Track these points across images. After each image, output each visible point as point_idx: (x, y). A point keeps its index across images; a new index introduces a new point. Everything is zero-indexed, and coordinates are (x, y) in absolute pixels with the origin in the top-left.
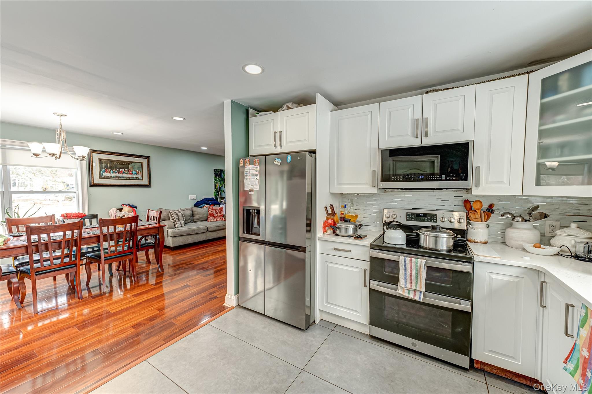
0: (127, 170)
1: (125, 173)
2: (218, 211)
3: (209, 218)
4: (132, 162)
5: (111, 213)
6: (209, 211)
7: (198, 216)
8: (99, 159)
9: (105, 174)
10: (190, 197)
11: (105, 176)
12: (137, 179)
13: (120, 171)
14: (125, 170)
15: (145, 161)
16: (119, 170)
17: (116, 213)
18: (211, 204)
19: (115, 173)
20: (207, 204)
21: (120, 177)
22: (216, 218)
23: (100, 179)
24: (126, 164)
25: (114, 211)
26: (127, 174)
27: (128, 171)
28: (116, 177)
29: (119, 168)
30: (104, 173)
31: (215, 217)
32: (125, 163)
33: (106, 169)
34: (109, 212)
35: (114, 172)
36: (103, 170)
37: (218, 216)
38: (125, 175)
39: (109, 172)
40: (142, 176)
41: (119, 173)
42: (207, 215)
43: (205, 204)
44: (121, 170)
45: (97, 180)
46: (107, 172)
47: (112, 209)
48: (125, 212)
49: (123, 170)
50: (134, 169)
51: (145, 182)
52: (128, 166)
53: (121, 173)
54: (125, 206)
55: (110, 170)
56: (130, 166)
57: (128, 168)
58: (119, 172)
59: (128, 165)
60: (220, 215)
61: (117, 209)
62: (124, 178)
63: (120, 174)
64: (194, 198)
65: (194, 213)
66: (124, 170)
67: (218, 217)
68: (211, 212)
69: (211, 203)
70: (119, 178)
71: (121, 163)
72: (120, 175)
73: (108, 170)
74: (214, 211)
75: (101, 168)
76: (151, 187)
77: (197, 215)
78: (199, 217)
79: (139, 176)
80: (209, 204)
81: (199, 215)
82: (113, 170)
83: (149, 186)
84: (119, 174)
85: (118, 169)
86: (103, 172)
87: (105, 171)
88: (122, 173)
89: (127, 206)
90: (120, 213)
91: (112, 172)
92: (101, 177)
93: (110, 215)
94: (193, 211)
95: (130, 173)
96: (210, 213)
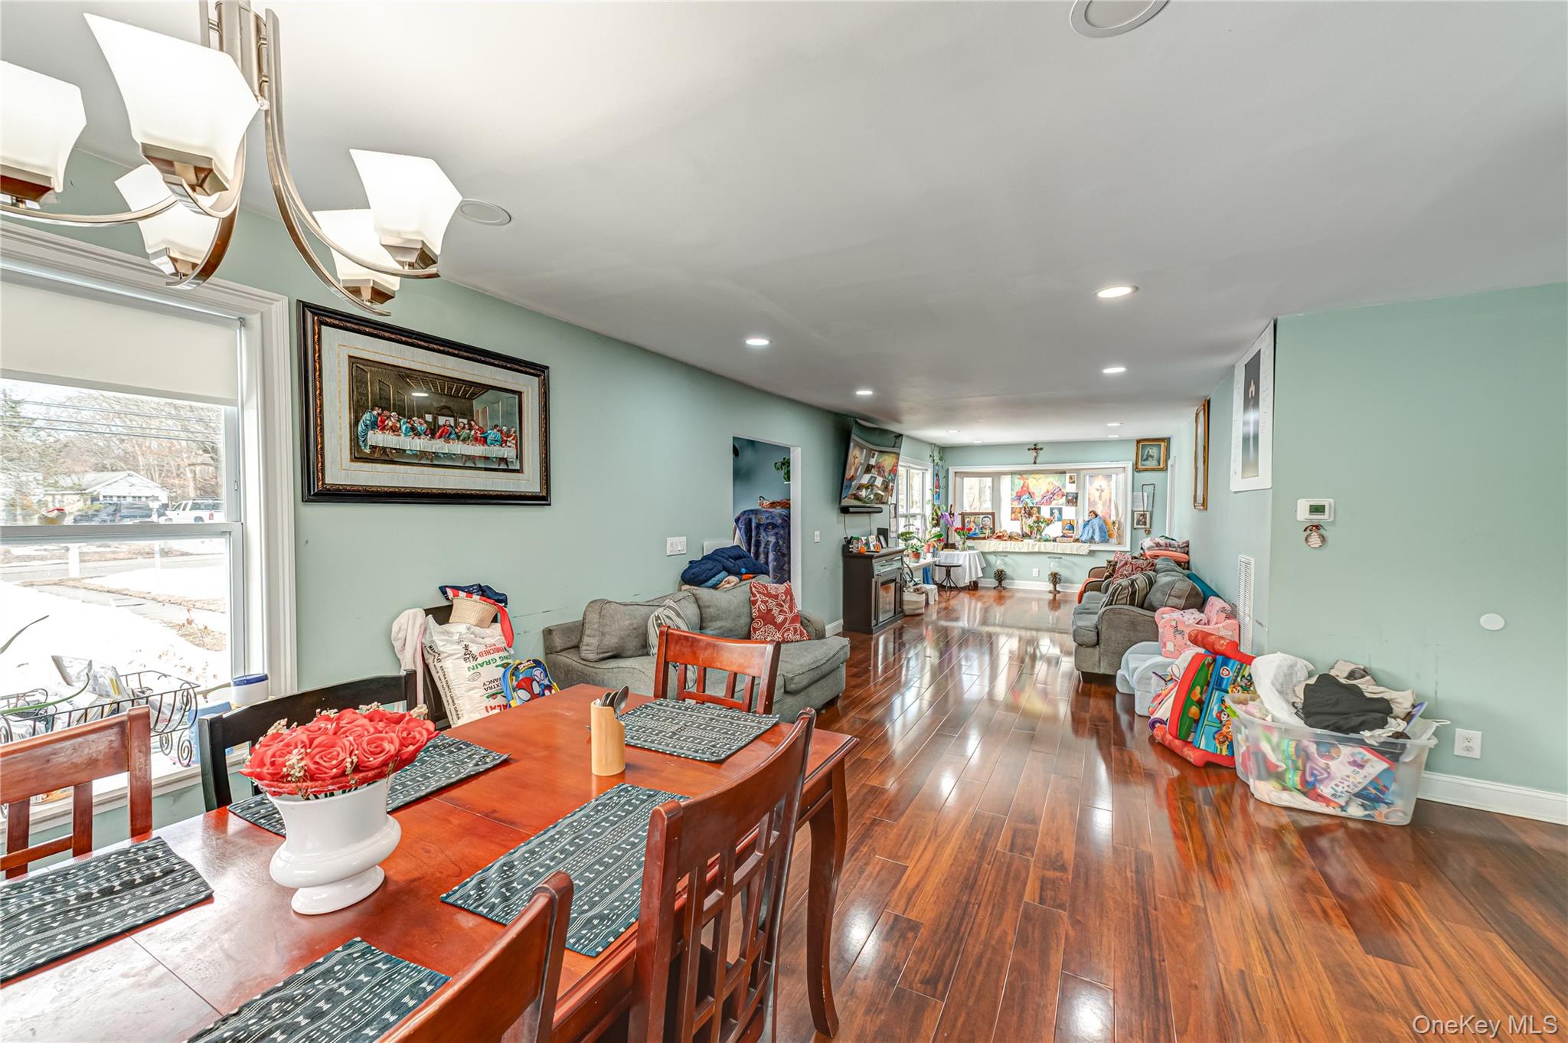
0: (465, 421)
1: (458, 437)
2: (784, 601)
3: (755, 630)
4: (486, 388)
5: (402, 635)
6: (754, 603)
7: (718, 624)
8: (350, 357)
9: (377, 438)
10: (668, 545)
11: (373, 448)
12: (503, 466)
13: (440, 427)
14: (457, 424)
15: (529, 386)
16: (435, 419)
17: (425, 630)
18: (743, 570)
19: (418, 434)
20: (730, 572)
21: (436, 455)
22: (781, 632)
23: (352, 460)
24: (464, 397)
25: (414, 623)
26: (464, 440)
27: (470, 429)
28: (423, 454)
29: (432, 410)
30: (370, 433)
31: (778, 627)
32: (458, 390)
33: (380, 411)
34: (395, 628)
35: (413, 429)
36: (367, 416)
37: (785, 620)
38: (458, 448)
39: (395, 430)
40: (520, 456)
41: (433, 437)
42: (748, 620)
43: (724, 573)
44: (442, 420)
45: (340, 470)
46: (383, 429)
47: (407, 611)
48: (468, 629)
49: (451, 420)
50: (491, 418)
51: (528, 482)
52: (467, 403)
53: (440, 437)
54: (462, 594)
55: (399, 421)
56: (477, 405)
57: (468, 414)
58: (433, 431)
59: (473, 396)
60: (792, 615)
61: (428, 612)
62: (453, 459)
63: (438, 441)
64: (681, 548)
65: (703, 610)
66: (453, 424)
67: (786, 625)
68: (763, 607)
69: (746, 568)
70: (431, 460)
71: (443, 389)
72: (438, 445)
73: (389, 418)
74: (772, 603)
75: (358, 408)
76: (550, 505)
77: (714, 619)
78: (721, 628)
79: (509, 452)
80: (737, 574)
81: (722, 619)
82: (410, 418)
83: (541, 499)
84: (433, 441)
85: (429, 418)
86: (366, 426)
87: (374, 425)
88: (446, 435)
89: (476, 597)
90: (443, 633)
91: (404, 428)
92: (358, 456)
93: (397, 645)
94: (700, 603)
95: (476, 439)
96: (759, 610)
